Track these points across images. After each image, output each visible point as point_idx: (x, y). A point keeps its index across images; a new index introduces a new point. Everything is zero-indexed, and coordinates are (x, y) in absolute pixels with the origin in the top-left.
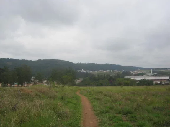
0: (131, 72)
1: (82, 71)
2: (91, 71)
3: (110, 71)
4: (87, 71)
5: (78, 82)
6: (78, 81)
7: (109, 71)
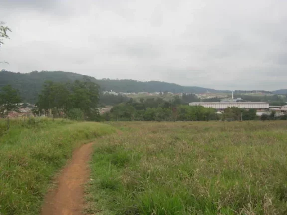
0: (197, 95)
1: (110, 93)
2: (127, 94)
3: (161, 94)
4: (120, 93)
5: (103, 112)
6: (103, 110)
7: (158, 93)
